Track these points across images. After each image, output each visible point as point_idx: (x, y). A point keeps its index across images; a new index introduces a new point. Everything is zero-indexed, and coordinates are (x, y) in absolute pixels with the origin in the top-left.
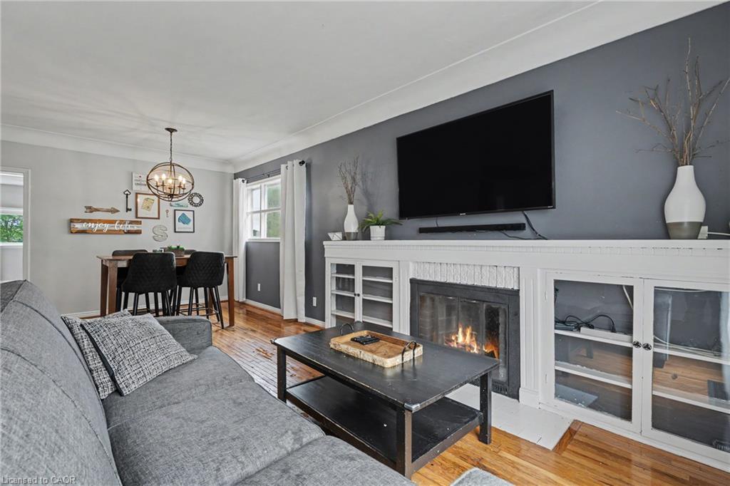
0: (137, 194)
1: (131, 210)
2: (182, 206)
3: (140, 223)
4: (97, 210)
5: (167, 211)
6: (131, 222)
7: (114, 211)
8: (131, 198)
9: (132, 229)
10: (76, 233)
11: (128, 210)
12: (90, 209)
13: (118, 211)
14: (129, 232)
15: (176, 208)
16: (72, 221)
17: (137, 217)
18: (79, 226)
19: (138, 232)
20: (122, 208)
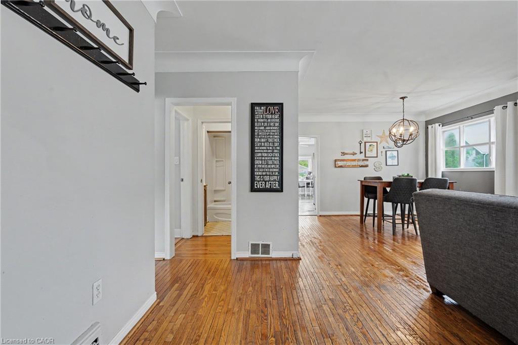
0: (365, 143)
1: (362, 153)
2: (390, 148)
3: (367, 160)
4: (347, 154)
5: (382, 152)
6: (363, 160)
7: (354, 154)
8: (363, 145)
9: (363, 164)
10: (339, 167)
11: (361, 153)
12: (343, 154)
13: (356, 154)
14: (362, 166)
15: (386, 150)
16: (336, 161)
17: (365, 157)
18: (340, 163)
19: (367, 166)
20: (358, 152)
